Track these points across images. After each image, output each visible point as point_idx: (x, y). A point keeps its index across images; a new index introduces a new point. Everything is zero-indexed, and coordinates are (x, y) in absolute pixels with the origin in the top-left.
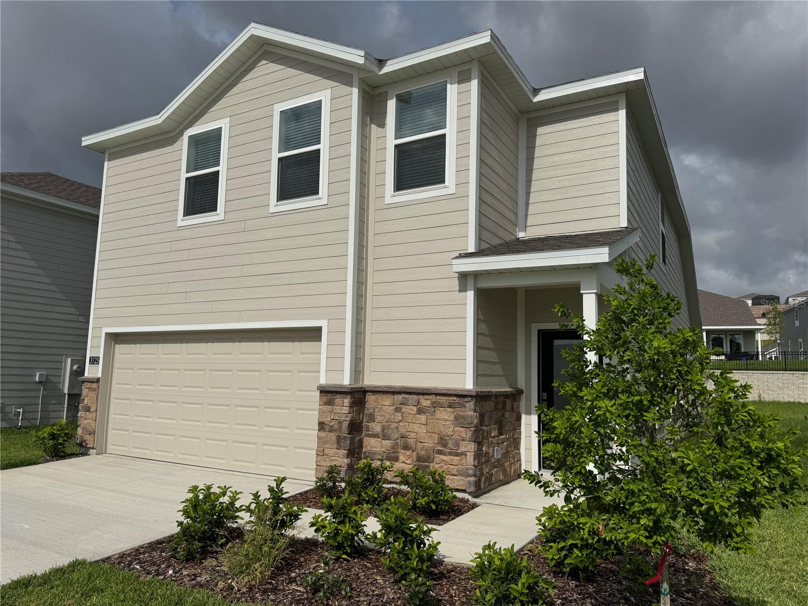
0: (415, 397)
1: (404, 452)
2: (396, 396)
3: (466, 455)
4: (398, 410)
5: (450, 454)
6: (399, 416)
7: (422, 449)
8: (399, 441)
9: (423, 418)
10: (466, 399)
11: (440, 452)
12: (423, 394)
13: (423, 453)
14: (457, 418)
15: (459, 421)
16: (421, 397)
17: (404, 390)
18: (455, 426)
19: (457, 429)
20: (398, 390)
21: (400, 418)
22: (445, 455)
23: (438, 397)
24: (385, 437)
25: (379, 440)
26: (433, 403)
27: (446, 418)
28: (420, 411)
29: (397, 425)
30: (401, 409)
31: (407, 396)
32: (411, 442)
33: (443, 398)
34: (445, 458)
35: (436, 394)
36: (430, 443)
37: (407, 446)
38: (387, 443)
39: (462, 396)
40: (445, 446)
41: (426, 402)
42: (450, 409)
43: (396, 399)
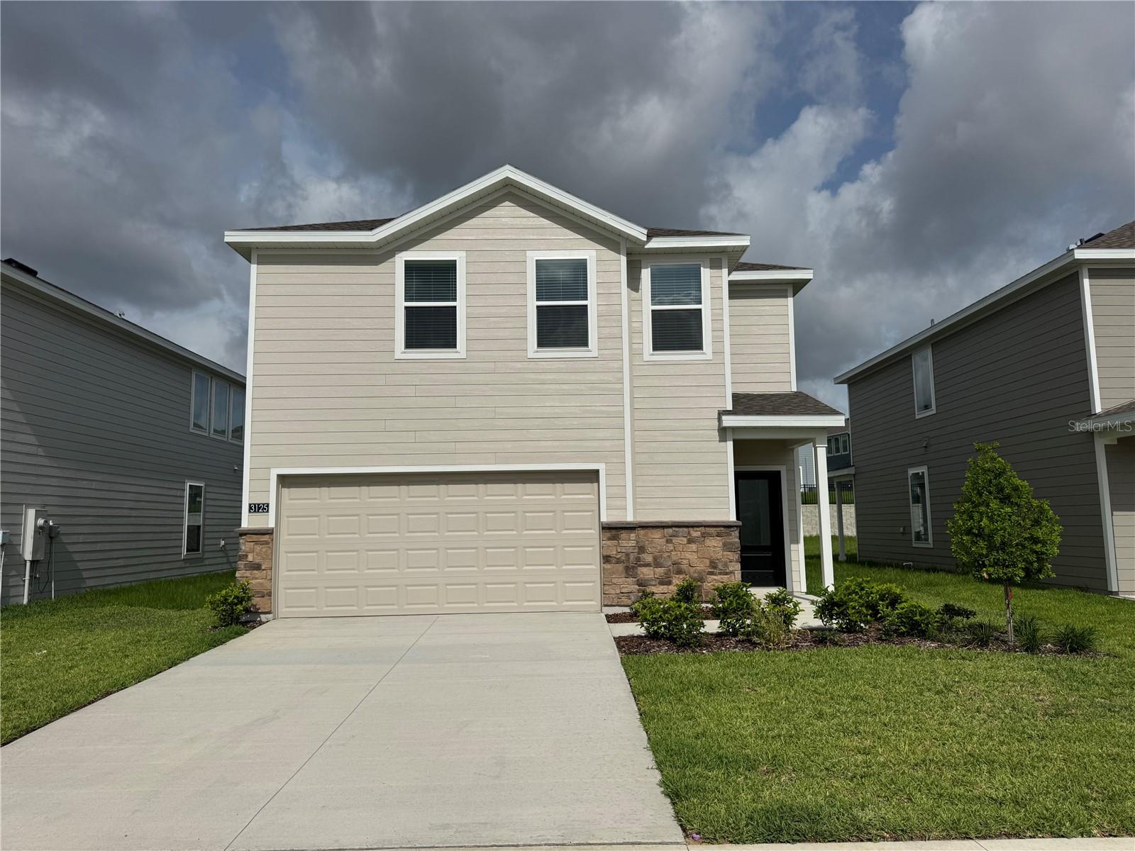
0: (685, 529)
1: (677, 576)
2: (666, 530)
3: (734, 573)
4: (668, 541)
5: (720, 574)
6: (671, 547)
7: (695, 572)
8: (671, 567)
9: (694, 547)
10: (732, 529)
11: (712, 573)
12: (693, 527)
13: (696, 575)
14: (725, 545)
15: (726, 547)
16: (690, 529)
17: (676, 524)
18: (724, 551)
19: (725, 553)
20: (670, 524)
21: (672, 548)
22: (716, 575)
23: (707, 529)
24: (657, 564)
25: (652, 568)
26: (702, 534)
27: (716, 545)
28: (690, 541)
29: (669, 554)
30: (671, 540)
31: (677, 529)
32: (684, 567)
33: (711, 529)
34: (715, 577)
35: (705, 526)
36: (702, 566)
37: (681, 571)
38: (660, 571)
39: (728, 526)
40: (715, 568)
41: (696, 533)
42: (718, 538)
43: (665, 532)
